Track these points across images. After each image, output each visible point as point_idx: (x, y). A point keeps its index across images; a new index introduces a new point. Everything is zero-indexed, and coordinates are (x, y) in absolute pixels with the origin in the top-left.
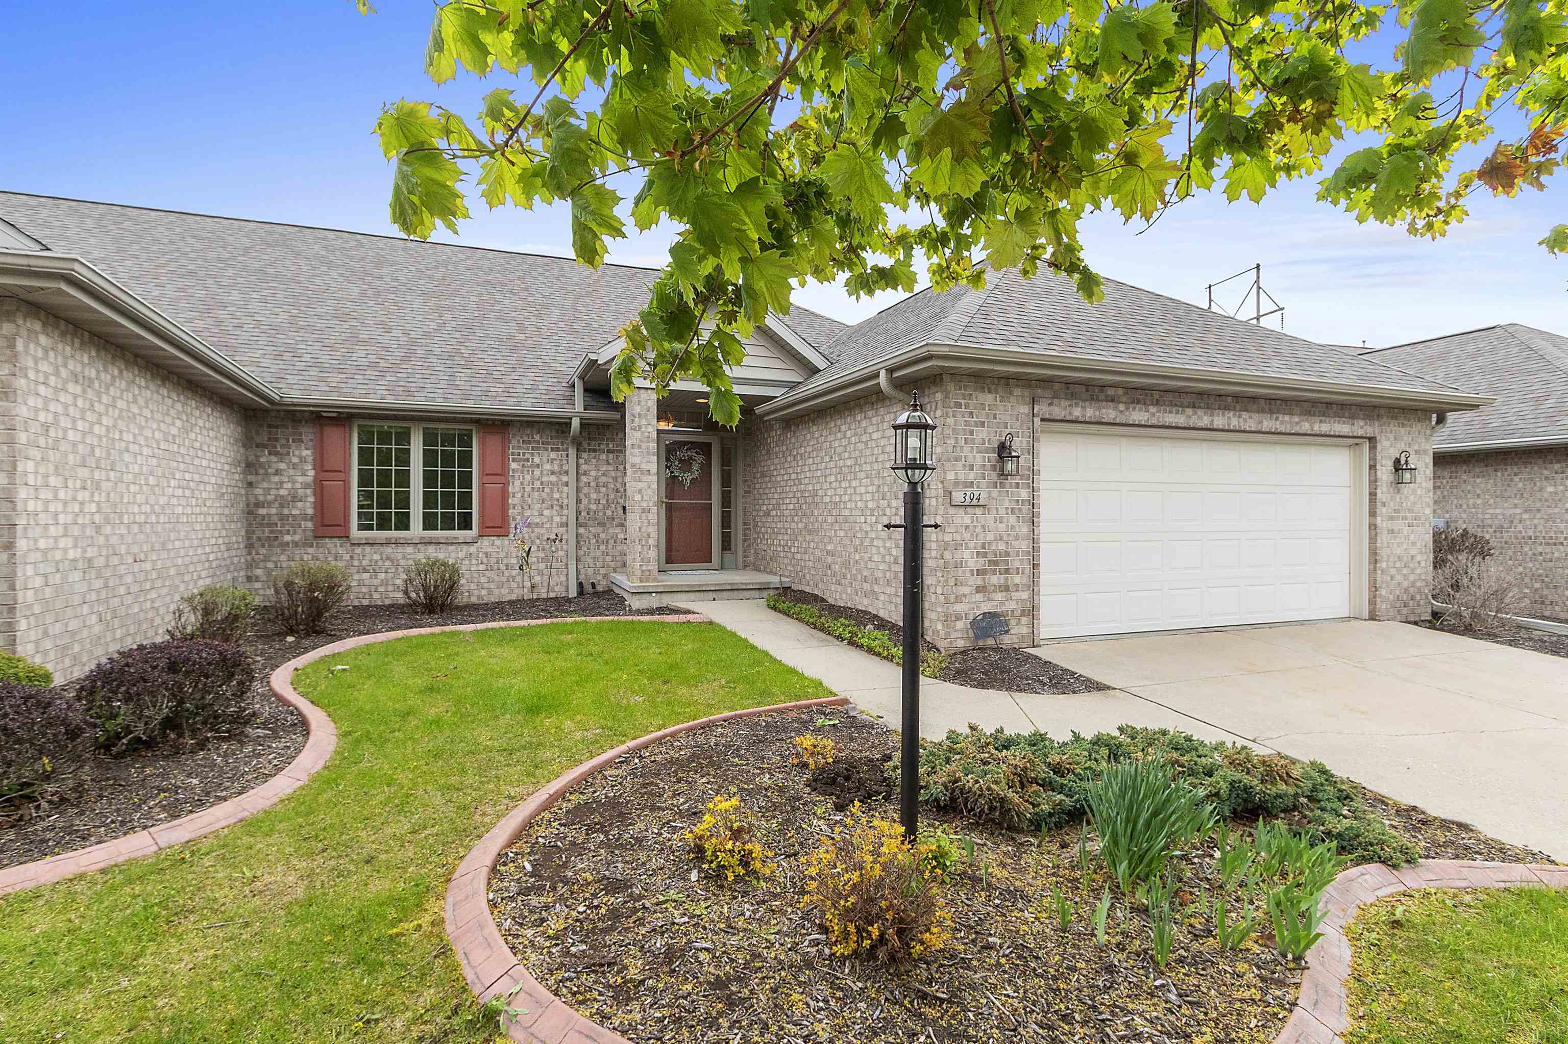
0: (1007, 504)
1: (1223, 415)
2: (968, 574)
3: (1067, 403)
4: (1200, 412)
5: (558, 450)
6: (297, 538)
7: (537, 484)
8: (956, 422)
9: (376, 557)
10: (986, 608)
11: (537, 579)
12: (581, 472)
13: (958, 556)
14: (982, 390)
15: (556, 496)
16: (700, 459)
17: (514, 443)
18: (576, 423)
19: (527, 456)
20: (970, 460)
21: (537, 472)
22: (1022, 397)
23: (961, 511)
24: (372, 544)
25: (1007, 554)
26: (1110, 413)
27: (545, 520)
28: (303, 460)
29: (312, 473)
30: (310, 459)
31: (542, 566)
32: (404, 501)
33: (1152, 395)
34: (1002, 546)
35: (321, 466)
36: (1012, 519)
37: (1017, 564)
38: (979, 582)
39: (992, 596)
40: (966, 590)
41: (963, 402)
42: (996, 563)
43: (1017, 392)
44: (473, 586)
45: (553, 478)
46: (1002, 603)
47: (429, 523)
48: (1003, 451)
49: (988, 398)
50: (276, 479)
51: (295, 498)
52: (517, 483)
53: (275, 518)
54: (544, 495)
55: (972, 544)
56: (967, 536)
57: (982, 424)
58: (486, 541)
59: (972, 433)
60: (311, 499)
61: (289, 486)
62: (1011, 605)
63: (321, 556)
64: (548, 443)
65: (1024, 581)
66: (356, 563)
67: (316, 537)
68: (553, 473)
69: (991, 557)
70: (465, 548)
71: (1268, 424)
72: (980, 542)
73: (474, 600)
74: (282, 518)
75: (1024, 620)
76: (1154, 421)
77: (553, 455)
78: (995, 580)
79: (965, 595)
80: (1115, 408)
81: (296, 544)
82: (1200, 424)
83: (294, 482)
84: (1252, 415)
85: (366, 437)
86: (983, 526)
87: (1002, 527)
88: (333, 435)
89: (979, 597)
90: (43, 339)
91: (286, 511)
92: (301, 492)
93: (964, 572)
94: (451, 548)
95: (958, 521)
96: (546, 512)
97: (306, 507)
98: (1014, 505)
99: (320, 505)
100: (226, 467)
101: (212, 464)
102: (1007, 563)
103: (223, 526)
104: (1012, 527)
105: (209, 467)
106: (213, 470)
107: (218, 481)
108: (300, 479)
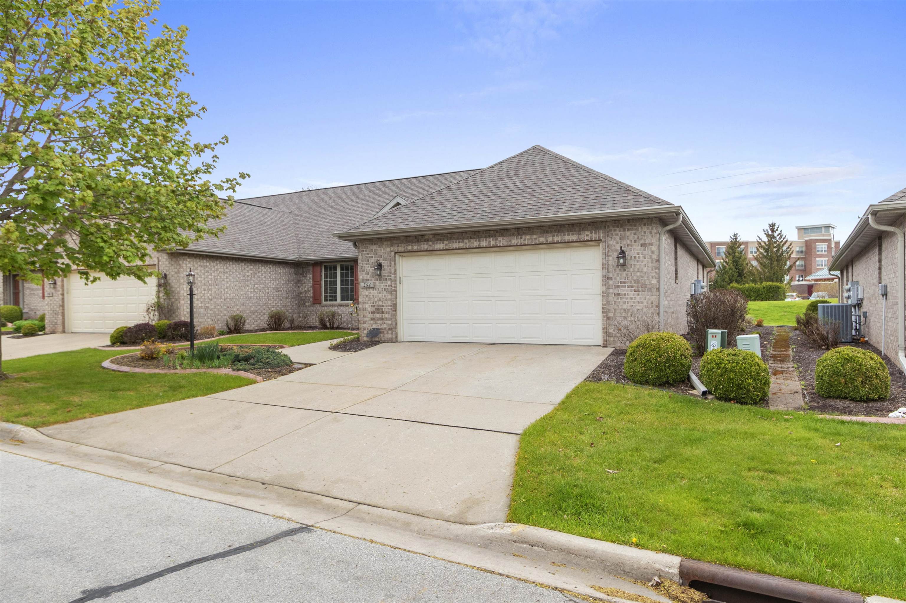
0: (382, 287)
1: (486, 240)
2: (368, 313)
3: (405, 245)
4: (472, 241)
6: (309, 304)
8: (362, 258)
9: (327, 310)
10: (375, 326)
13: (364, 307)
14: (372, 244)
20: (368, 271)
22: (388, 245)
23: (365, 290)
24: (327, 306)
25: (383, 306)
26: (425, 247)
29: (312, 282)
30: (311, 278)
32: (335, 291)
33: (447, 236)
34: (380, 303)
35: (314, 281)
36: (385, 293)
37: (387, 310)
38: (372, 316)
39: (377, 322)
40: (367, 319)
41: (365, 249)
42: (378, 309)
43: (385, 243)
46: (381, 325)
47: (342, 298)
48: (380, 266)
49: (374, 247)
50: (304, 285)
51: (309, 291)
53: (304, 298)
55: (369, 302)
56: (367, 299)
57: (372, 257)
59: (368, 261)
60: (312, 291)
61: (307, 287)
62: (385, 326)
63: (314, 309)
65: (391, 317)
66: (323, 312)
67: (313, 304)
69: (376, 307)
70: (350, 308)
71: (514, 241)
72: (372, 302)
74: (306, 297)
75: (390, 332)
76: (447, 247)
78: (378, 316)
79: (367, 321)
80: (427, 244)
81: (309, 306)
82: (472, 246)
84: (505, 238)
85: (326, 269)
87: (380, 295)
88: (317, 269)
89: (372, 322)
91: (306, 295)
92: (310, 289)
93: (366, 313)
94: (347, 308)
95: (364, 294)
97: (311, 294)
98: (385, 287)
99: (314, 293)
100: (282, 282)
101: (272, 282)
102: (382, 309)
103: (281, 300)
104: (385, 296)
105: (270, 282)
106: (273, 283)
107: (277, 286)
108: (309, 285)
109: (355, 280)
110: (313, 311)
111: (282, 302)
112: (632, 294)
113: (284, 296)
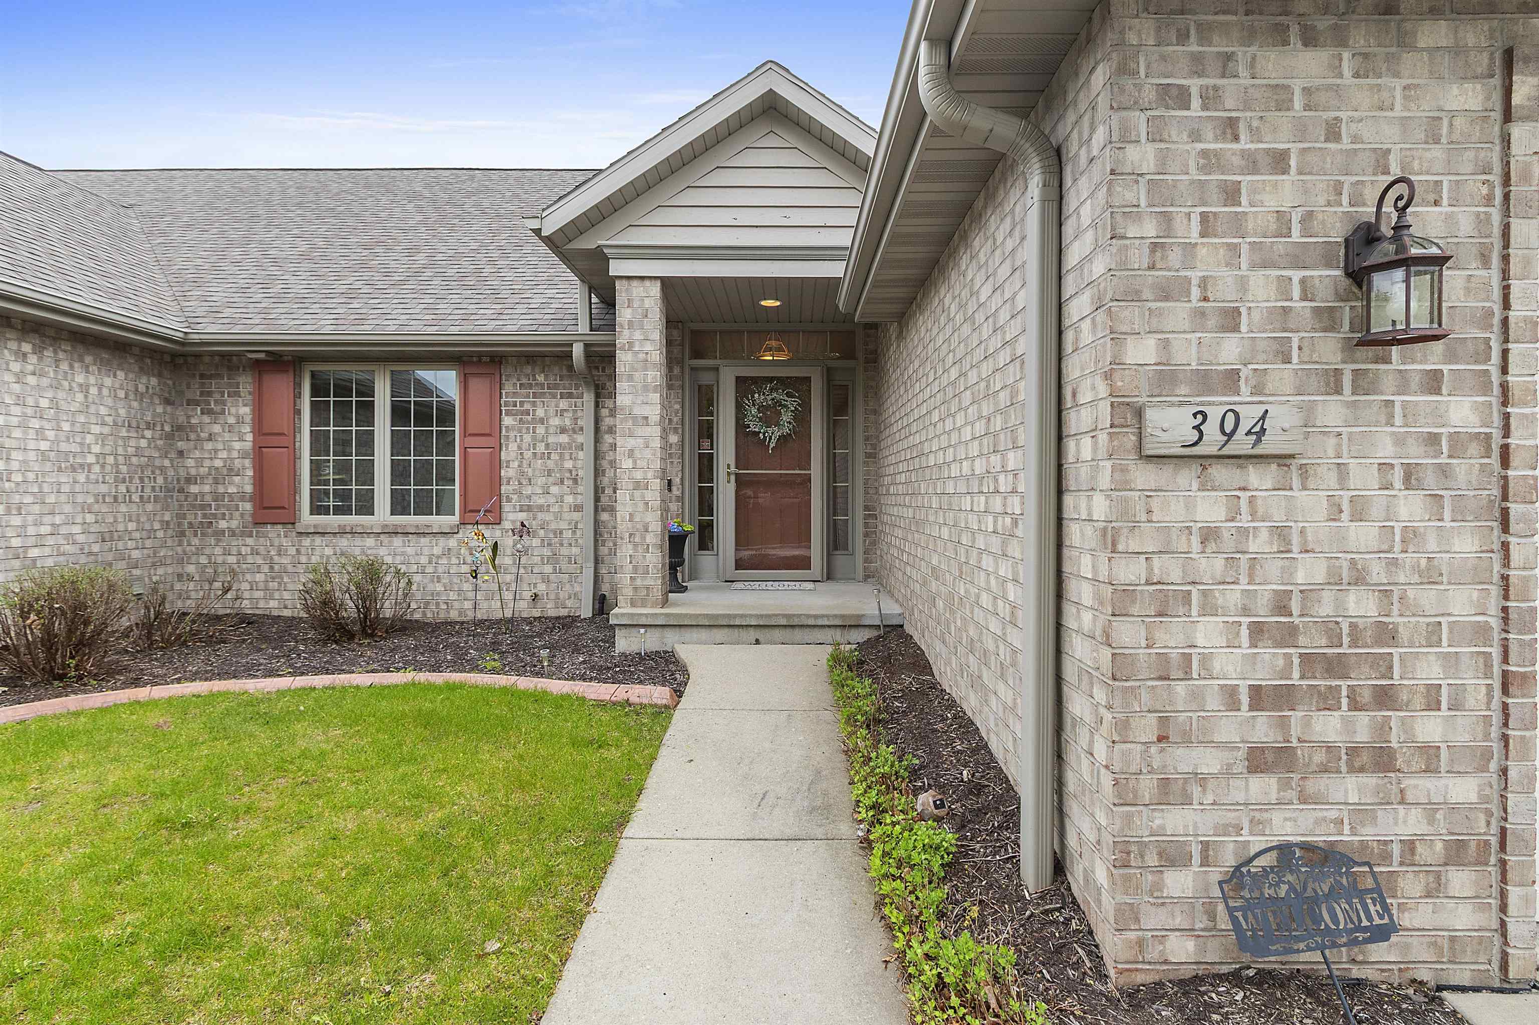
0: (1385, 451)
2: (1213, 702)
5: (570, 396)
6: (234, 524)
7: (541, 448)
9: (328, 551)
10: (1292, 827)
11: (542, 588)
12: (603, 428)
13: (1171, 640)
15: (569, 464)
16: (792, 403)
17: (508, 388)
18: (578, 351)
19: (527, 406)
20: (1226, 294)
21: (541, 430)
23: (1187, 477)
24: (323, 534)
25: (1387, 635)
27: (552, 500)
28: (240, 421)
29: (249, 437)
30: (248, 419)
31: (548, 569)
32: (367, 473)
34: (1363, 607)
35: (260, 429)
36: (1410, 507)
37: (1430, 672)
38: (1262, 730)
39: (1319, 785)
40: (1204, 760)
41: (1195, 85)
42: (1336, 667)
44: (453, 596)
45: (564, 439)
46: (1362, 816)
47: (399, 505)
50: (209, 446)
51: (231, 471)
52: (513, 447)
53: (208, 498)
54: (550, 464)
55: (1233, 596)
56: (1211, 566)
57: (1279, 162)
58: (468, 532)
59: (1231, 195)
60: (250, 473)
61: (224, 455)
63: (262, 549)
64: (556, 387)
65: (1462, 738)
66: (304, 559)
67: (256, 524)
68: (563, 431)
69: (1315, 644)
70: (442, 541)
72: (1265, 592)
73: (454, 615)
74: (218, 497)
75: (1461, 880)
77: (563, 404)
78: (1331, 727)
79: (1202, 781)
81: (233, 533)
83: (230, 450)
85: (318, 390)
86: (1281, 533)
87: (1362, 536)
88: (278, 384)
89: (1263, 787)
91: (221, 489)
92: (237, 463)
93: (1196, 695)
94: (424, 541)
96: (554, 490)
97: (245, 483)
98: (1416, 455)
99: (259, 480)
100: (96, 429)
101: (35, 423)
102: (1385, 668)
103: (86, 509)
104: (1410, 536)
105: (22, 426)
106: (40, 432)
107: (64, 447)
108: (237, 445)
109: (465, 434)
110: (255, 552)
111: (90, 518)
113: (104, 489)
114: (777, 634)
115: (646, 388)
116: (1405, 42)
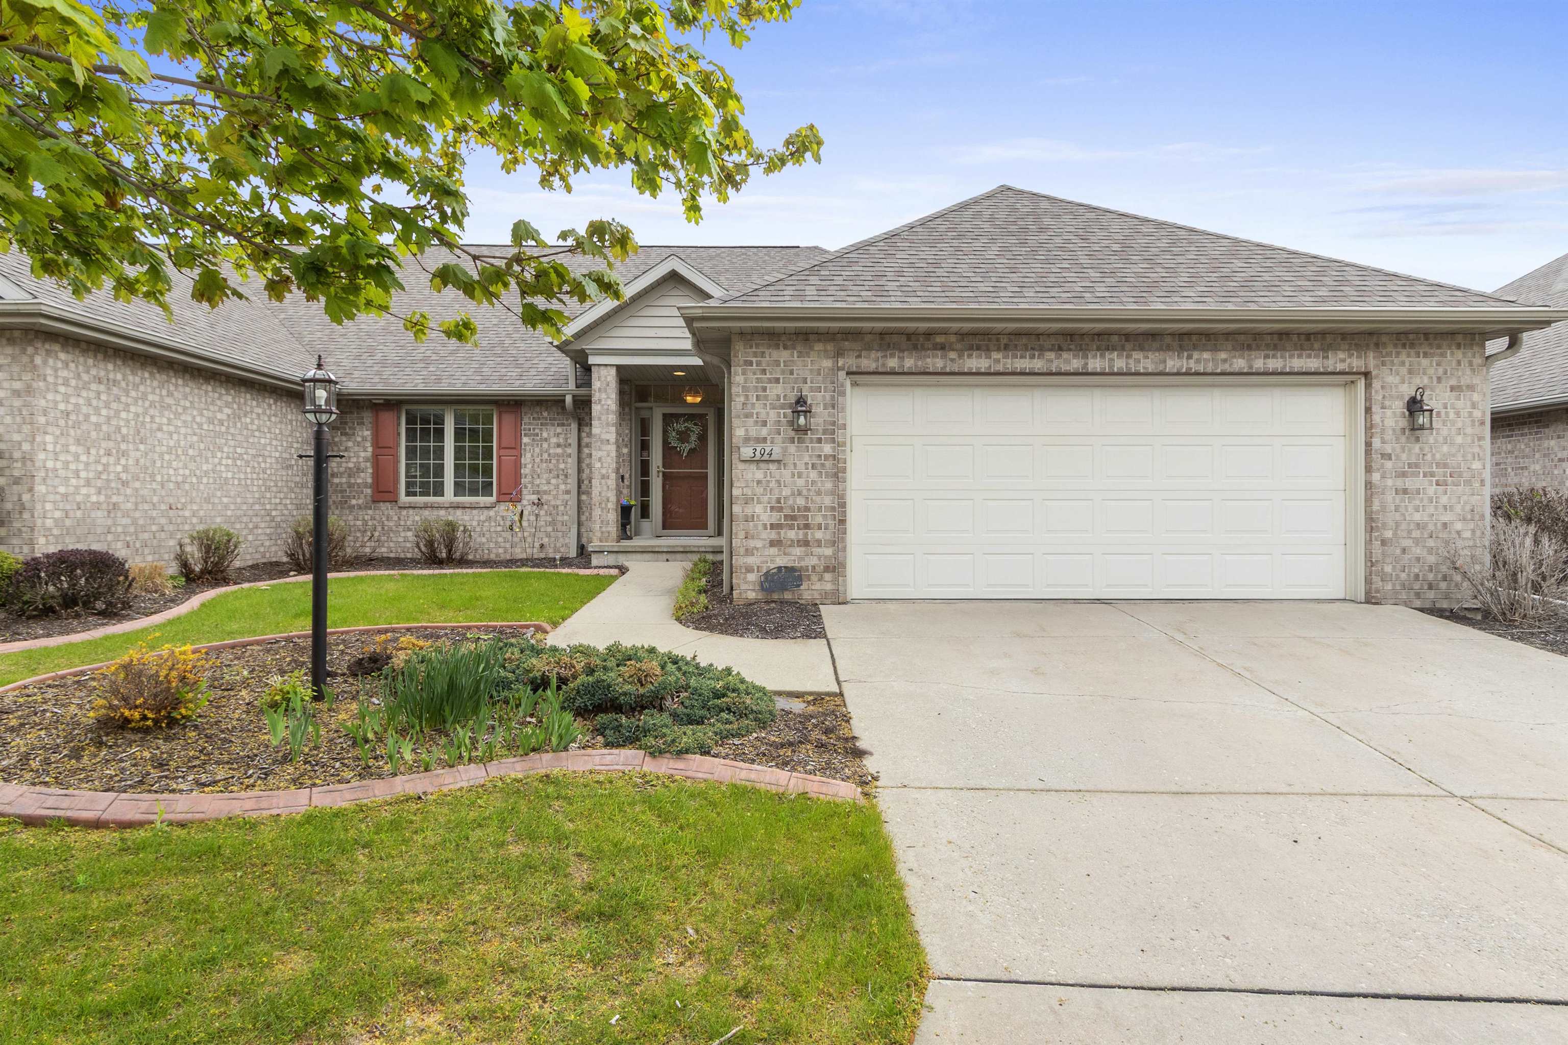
0: (807, 459)
1: (1103, 356)
2: (760, 528)
3: (880, 354)
4: (1065, 355)
5: (563, 425)
6: (360, 501)
7: (545, 456)
8: (746, 381)
9: (417, 518)
10: (781, 561)
11: (546, 540)
12: (583, 444)
13: (749, 510)
14: (777, 347)
15: (562, 466)
16: (697, 430)
17: (526, 420)
18: (569, 399)
19: (537, 431)
20: (763, 416)
21: (545, 445)
22: (826, 351)
23: (753, 466)
24: (414, 508)
25: (807, 509)
26: (936, 362)
27: (552, 487)
28: (364, 439)
29: (370, 449)
30: (369, 438)
31: (549, 529)
32: (439, 471)
33: (998, 340)
34: (801, 501)
35: (376, 444)
36: (813, 475)
37: (819, 519)
38: (773, 535)
39: (789, 550)
40: (759, 544)
41: (754, 360)
42: (793, 518)
43: (819, 346)
44: (492, 545)
45: (559, 451)
46: (801, 559)
47: (459, 489)
48: (800, 406)
49: (784, 355)
50: (345, 454)
51: (359, 470)
52: (528, 455)
53: (345, 486)
54: (551, 466)
55: (766, 498)
56: (759, 490)
57: (777, 381)
58: (502, 507)
59: (765, 389)
60: (370, 471)
61: (354, 460)
62: (812, 561)
63: (377, 517)
64: (554, 419)
65: (828, 537)
66: (402, 523)
67: (374, 502)
68: (559, 446)
69: (788, 512)
70: (486, 512)
71: (1173, 363)
72: (774, 497)
73: (493, 556)
74: (350, 485)
75: (828, 576)
76: (1000, 368)
77: (559, 430)
78: (792, 534)
79: (757, 549)
80: (944, 357)
81: (360, 507)
82: (1065, 368)
83: (358, 457)
84: (1150, 354)
85: (411, 420)
86: (778, 482)
87: (800, 482)
88: (387, 417)
89: (774, 551)
90: (62, 356)
91: (353, 481)
92: (363, 465)
93: (756, 526)
94: (475, 512)
95: (749, 476)
96: (553, 481)
97: (367, 477)
98: (815, 460)
99: (376, 475)
100: (295, 445)
101: (274, 443)
102: (807, 518)
103: (292, 491)
104: (813, 482)
105: (270, 444)
106: (276, 446)
107: (284, 455)
108: (362, 454)
109: (500, 447)
110: (373, 519)
111: (293, 496)
112: (1432, 490)
113: (297, 479)
114: (679, 556)
115: (608, 424)
116: (812, 348)
